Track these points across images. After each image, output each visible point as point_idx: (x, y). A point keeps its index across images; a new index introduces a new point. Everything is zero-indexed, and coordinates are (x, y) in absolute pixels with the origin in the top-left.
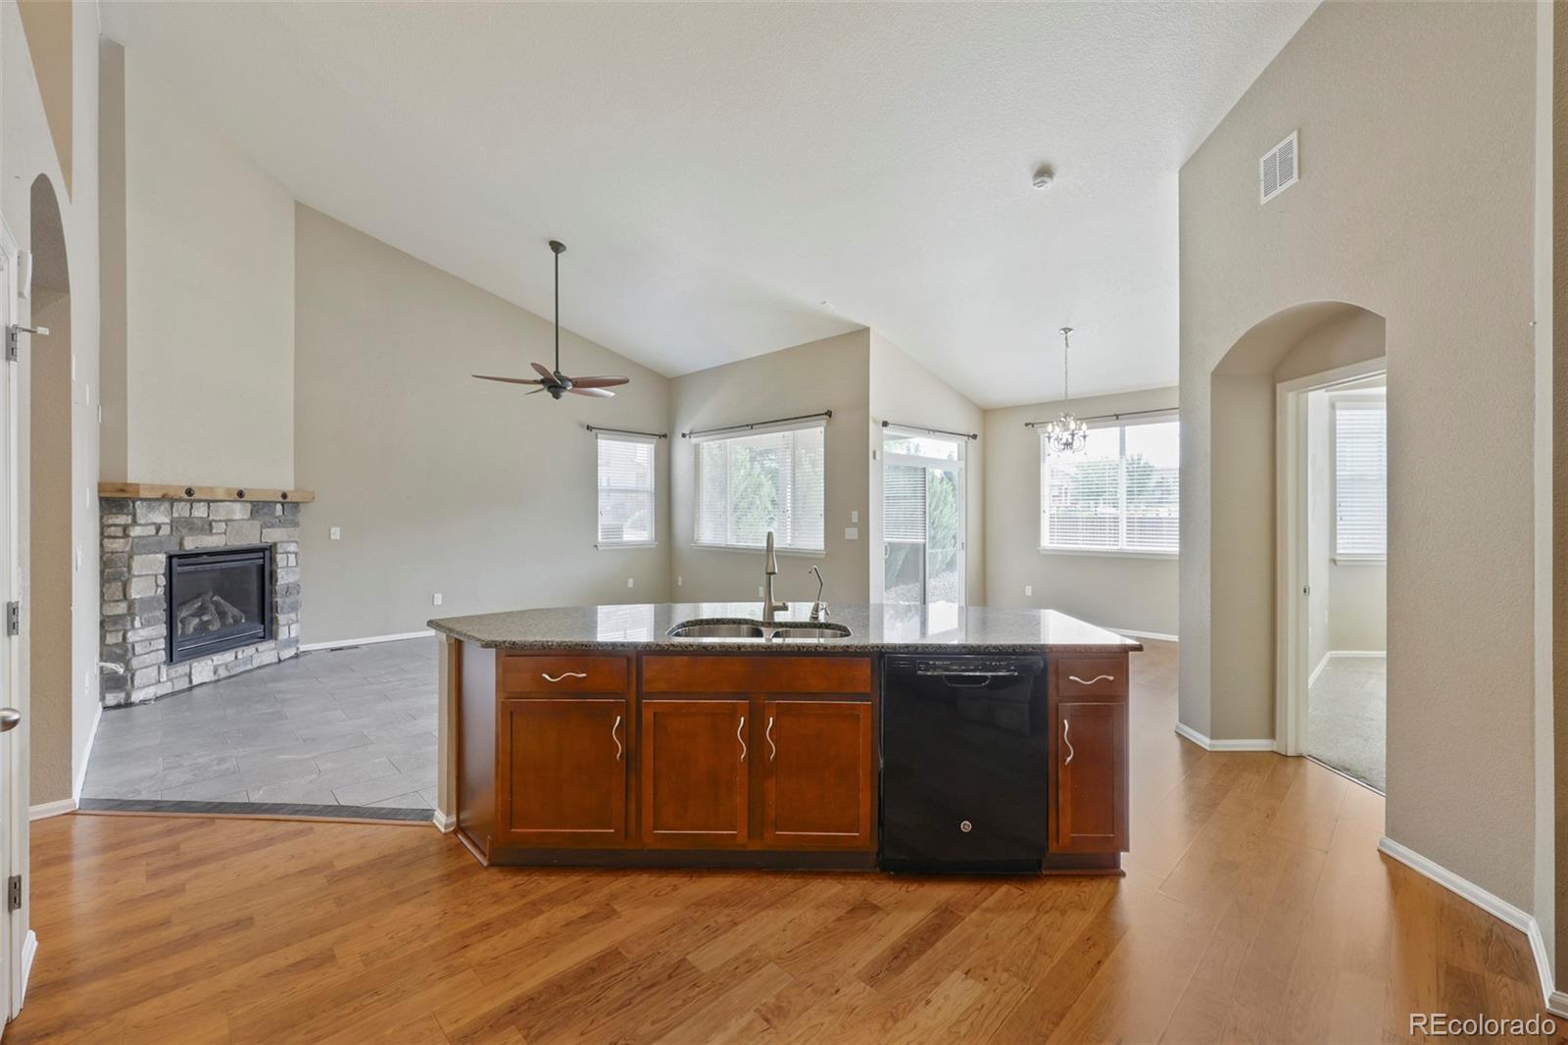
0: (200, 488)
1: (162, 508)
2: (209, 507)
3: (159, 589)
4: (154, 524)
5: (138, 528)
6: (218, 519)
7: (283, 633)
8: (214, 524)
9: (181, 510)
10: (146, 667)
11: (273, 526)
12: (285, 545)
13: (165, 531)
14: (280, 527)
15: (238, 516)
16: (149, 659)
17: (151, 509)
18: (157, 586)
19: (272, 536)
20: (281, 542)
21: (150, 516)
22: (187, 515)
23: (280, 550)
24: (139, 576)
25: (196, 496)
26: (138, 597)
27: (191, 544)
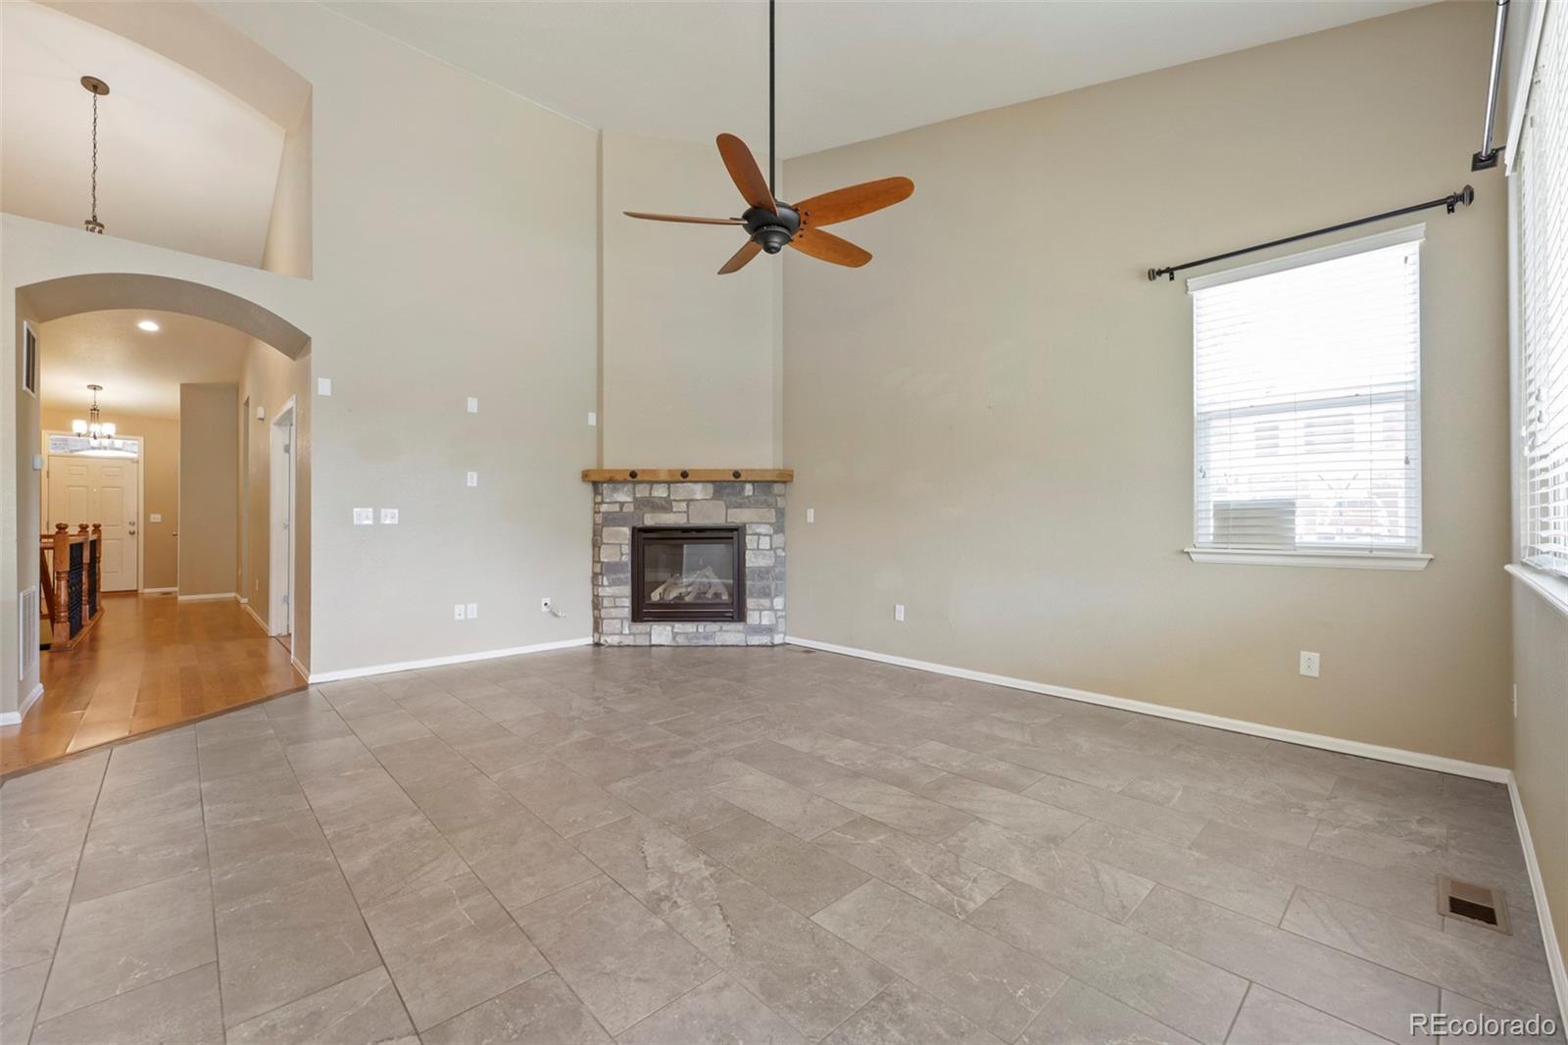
0: (644, 471)
1: (625, 489)
2: (669, 488)
3: (624, 557)
4: (620, 502)
5: (605, 505)
6: (678, 498)
7: (753, 618)
8: (674, 503)
9: (642, 491)
10: (611, 618)
11: (740, 506)
12: (754, 526)
13: (629, 509)
14: (748, 507)
15: (698, 496)
16: (614, 612)
17: (615, 490)
18: (622, 554)
19: (737, 517)
20: (752, 523)
21: (615, 495)
22: (647, 495)
23: (749, 531)
24: (608, 544)
25: (639, 478)
26: (606, 560)
27: (650, 520)
